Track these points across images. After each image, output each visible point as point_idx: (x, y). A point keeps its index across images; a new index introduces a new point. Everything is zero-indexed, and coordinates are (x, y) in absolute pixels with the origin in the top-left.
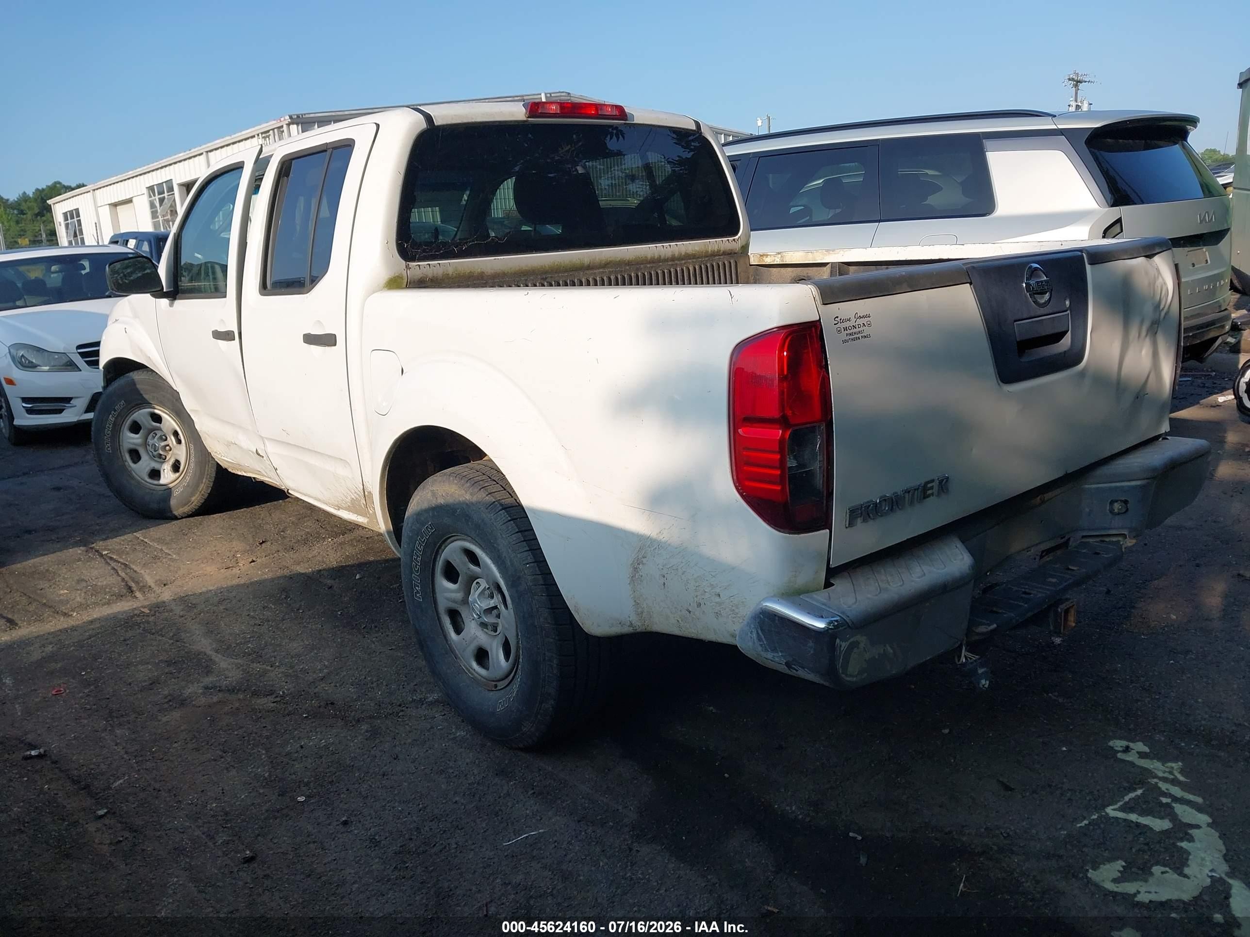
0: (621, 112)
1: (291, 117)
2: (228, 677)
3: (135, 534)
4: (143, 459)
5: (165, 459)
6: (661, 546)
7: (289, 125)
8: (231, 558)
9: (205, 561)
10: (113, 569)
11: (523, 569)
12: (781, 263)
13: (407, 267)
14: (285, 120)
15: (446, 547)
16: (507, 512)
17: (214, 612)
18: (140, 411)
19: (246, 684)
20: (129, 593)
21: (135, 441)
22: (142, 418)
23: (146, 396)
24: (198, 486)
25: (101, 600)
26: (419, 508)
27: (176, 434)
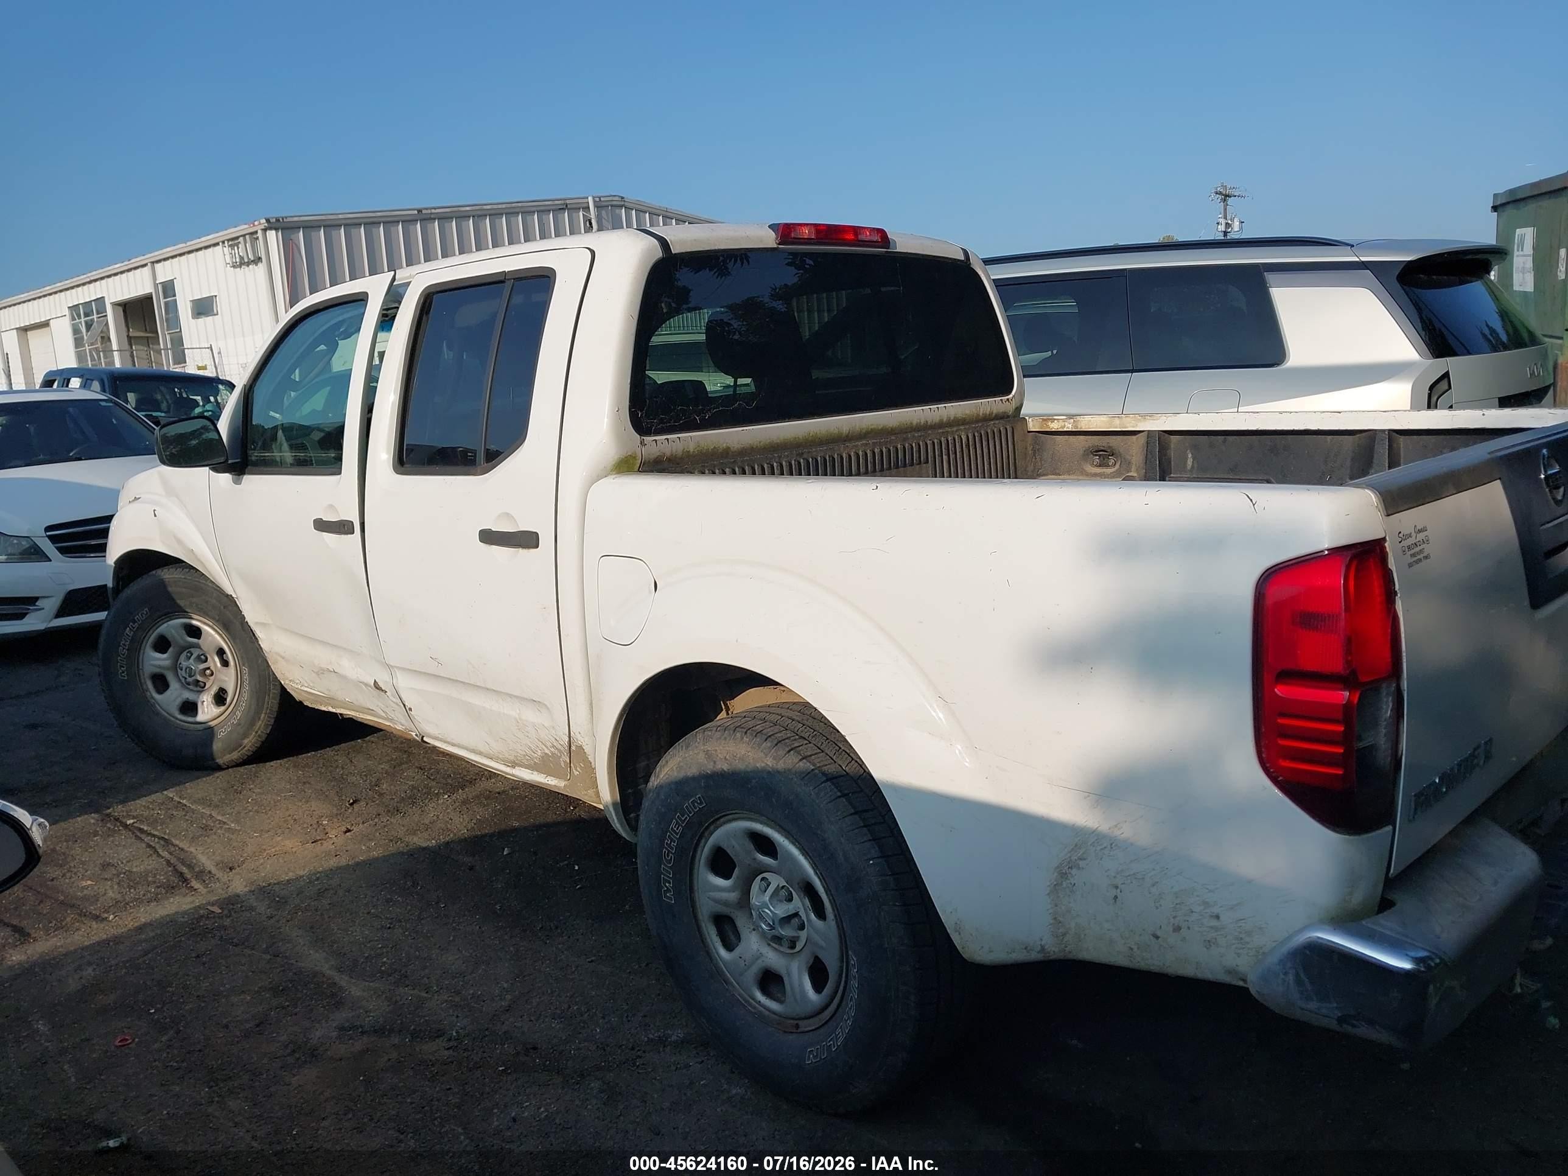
0: (883, 238)
1: (268, 221)
2: (370, 1012)
3: (165, 792)
4: (171, 688)
5: (205, 687)
6: (1116, 845)
7: (265, 230)
8: (315, 826)
9: (279, 831)
10: (149, 846)
11: (864, 868)
12: (1074, 430)
13: (642, 443)
14: (260, 224)
15: (717, 828)
16: (833, 784)
17: (316, 910)
18: (169, 623)
19: (399, 1022)
20: (183, 882)
21: (162, 663)
22: (173, 631)
23: (181, 603)
24: (252, 723)
25: (144, 895)
26: (682, 775)
27: (221, 652)
